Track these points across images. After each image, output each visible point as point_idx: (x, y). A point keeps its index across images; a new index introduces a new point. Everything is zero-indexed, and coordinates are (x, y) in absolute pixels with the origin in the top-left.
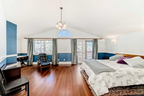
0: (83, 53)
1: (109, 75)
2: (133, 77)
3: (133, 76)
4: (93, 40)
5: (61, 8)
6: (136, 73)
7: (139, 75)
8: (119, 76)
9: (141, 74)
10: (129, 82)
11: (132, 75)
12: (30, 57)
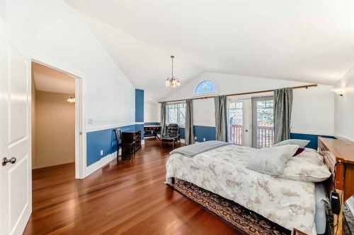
0: (247, 131)
1: (181, 159)
2: (215, 177)
3: (216, 175)
4: (272, 93)
5: (172, 57)
6: (224, 173)
7: (230, 178)
8: (193, 165)
9: (234, 179)
10: (206, 183)
11: (214, 172)
12: (162, 128)
